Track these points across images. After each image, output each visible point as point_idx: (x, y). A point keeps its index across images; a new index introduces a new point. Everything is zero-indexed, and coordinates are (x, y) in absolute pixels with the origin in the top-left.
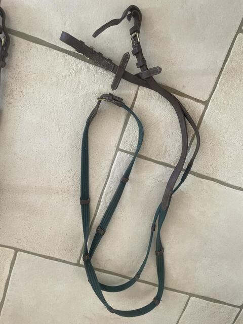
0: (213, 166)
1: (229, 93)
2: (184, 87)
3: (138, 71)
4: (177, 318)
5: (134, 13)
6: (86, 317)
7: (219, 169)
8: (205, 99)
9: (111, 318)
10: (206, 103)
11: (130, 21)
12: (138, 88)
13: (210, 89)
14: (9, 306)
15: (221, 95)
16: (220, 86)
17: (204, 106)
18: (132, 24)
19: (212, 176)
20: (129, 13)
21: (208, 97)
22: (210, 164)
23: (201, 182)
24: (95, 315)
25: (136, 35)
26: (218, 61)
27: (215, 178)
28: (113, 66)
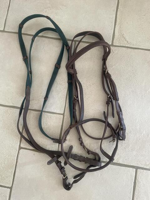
0: (9, 114)
1: (9, 155)
2: (34, 155)
3: (60, 160)
4: (9, 14)
5: (67, 187)
6: (65, 6)
7: (5, 113)
8: (21, 150)
9: (50, 8)
10: (20, 148)
11: (69, 183)
12: (58, 150)
13: (19, 156)
14: (113, 7)
15: (13, 154)
16: (15, 158)
17: (21, 146)
18: (68, 181)
19: (8, 108)
20: (70, 186)
21: (20, 152)
22: (10, 115)
23: (13, 104)
24: (61, 9)
25: (64, 177)
26: (19, 171)
27: (6, 107)
28: (73, 157)
